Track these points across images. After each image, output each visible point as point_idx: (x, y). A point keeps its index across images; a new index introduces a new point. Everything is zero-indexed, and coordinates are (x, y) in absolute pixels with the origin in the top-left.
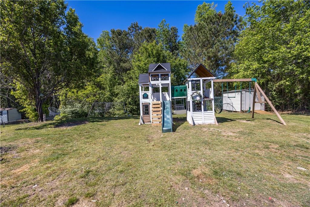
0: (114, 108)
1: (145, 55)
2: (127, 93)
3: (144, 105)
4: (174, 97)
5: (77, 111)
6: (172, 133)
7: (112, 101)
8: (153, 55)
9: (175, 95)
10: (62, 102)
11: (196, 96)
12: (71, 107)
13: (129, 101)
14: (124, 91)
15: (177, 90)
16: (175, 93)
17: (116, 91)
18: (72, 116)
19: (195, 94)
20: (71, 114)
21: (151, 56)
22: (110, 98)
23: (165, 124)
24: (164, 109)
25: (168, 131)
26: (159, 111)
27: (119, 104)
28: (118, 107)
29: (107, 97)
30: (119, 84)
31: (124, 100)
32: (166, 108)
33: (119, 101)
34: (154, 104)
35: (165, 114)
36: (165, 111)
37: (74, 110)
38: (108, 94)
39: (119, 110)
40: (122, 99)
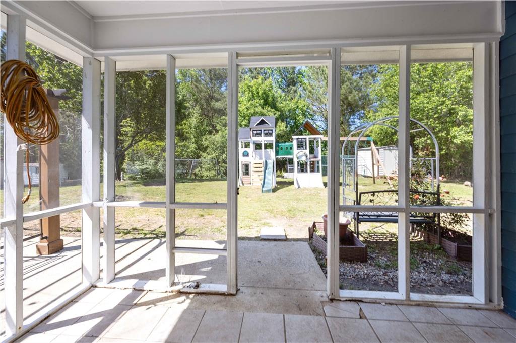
0: (201, 167)
1: (247, 95)
2: (221, 146)
3: (243, 165)
4: (278, 155)
5: (148, 170)
6: (271, 193)
7: (198, 157)
8: (259, 96)
9: (279, 154)
10: (128, 157)
11: (302, 156)
12: (140, 164)
13: (223, 157)
14: (215, 143)
15: (282, 149)
16: (280, 151)
17: (205, 143)
18: (142, 177)
19: (301, 154)
20: (140, 175)
21: (256, 97)
22: (196, 152)
23: (265, 185)
24: (266, 169)
25: (268, 191)
26: (261, 172)
27: (208, 161)
28: (207, 166)
29: (192, 151)
30: (210, 133)
31: (216, 156)
32: (268, 167)
33: (209, 157)
34: (256, 164)
35: (266, 174)
36: (267, 171)
37: (145, 169)
38: (193, 147)
39: (209, 170)
40: (214, 155)
